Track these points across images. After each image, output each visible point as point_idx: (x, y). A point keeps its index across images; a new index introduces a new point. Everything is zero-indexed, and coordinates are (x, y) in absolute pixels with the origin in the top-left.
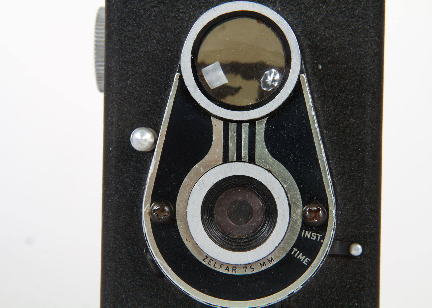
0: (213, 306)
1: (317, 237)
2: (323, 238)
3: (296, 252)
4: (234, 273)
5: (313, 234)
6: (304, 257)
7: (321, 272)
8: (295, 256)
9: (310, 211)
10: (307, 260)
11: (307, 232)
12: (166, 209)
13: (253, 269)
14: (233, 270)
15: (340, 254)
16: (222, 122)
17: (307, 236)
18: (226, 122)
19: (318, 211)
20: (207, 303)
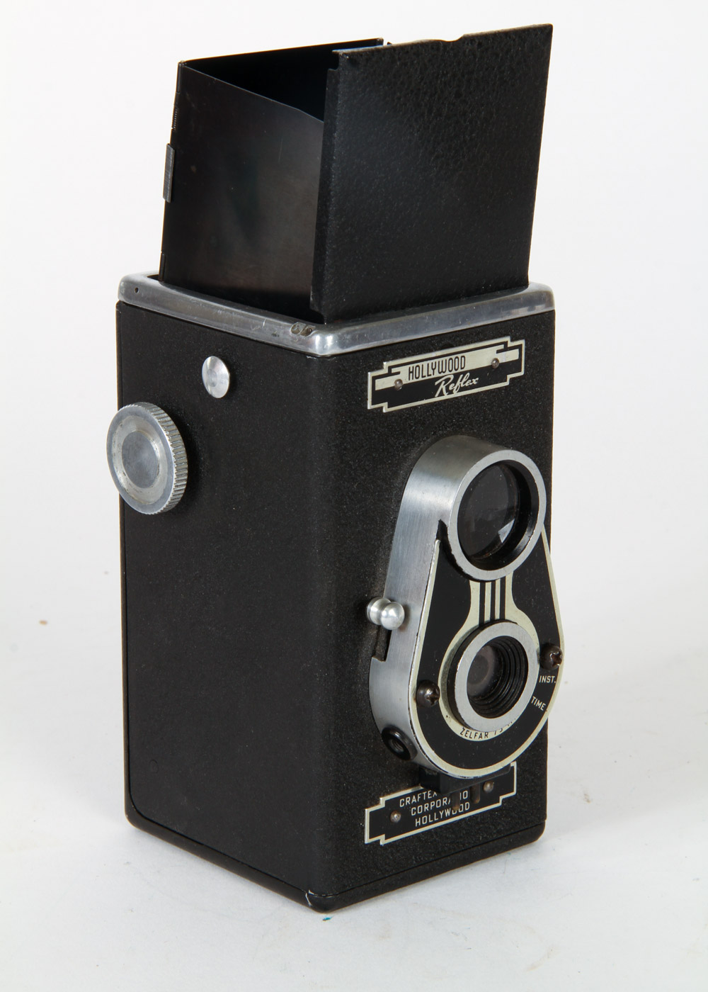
0: (467, 778)
1: (551, 679)
2: (555, 679)
3: (535, 700)
4: (486, 739)
5: (548, 676)
6: (541, 703)
8: (534, 704)
9: (553, 656)
10: (544, 706)
11: (544, 677)
13: (501, 730)
14: (485, 736)
16: (479, 584)
17: (543, 681)
18: (483, 583)
19: (559, 654)
20: (462, 776)
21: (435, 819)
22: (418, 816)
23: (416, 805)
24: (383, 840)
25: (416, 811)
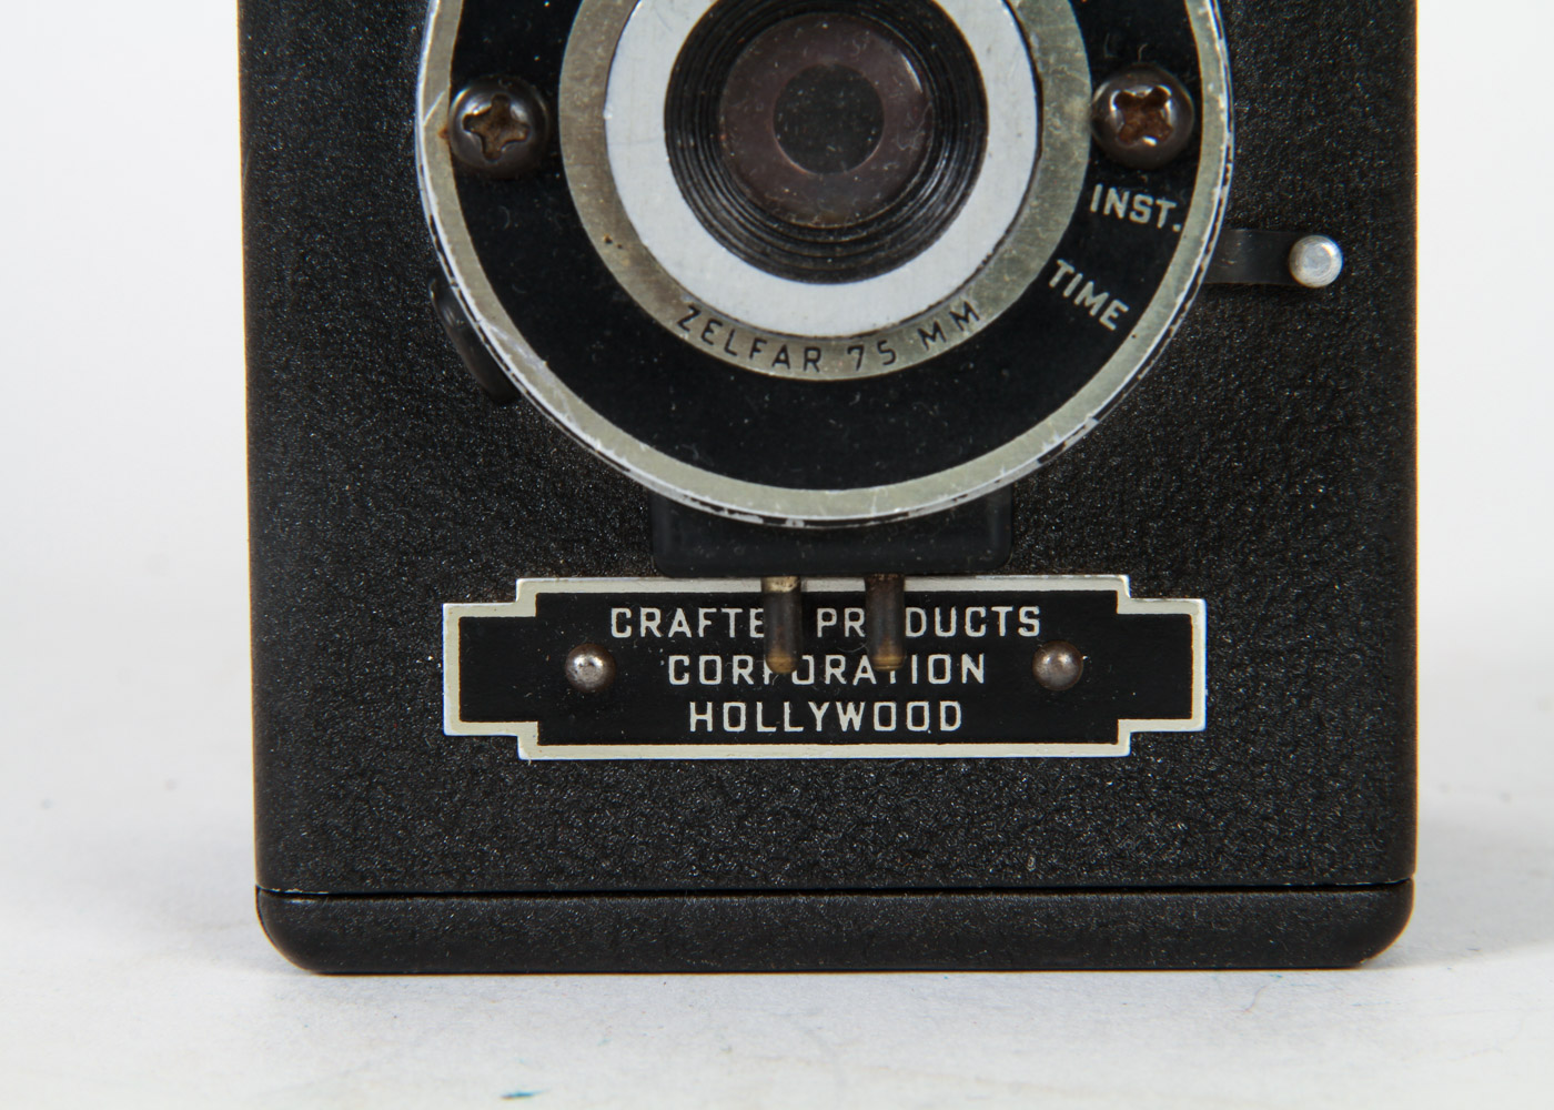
0: (725, 514)
1: (1156, 210)
2: (1179, 215)
3: (1067, 278)
4: (810, 375)
5: (1139, 197)
6: (1105, 295)
7: (1172, 358)
8: (1067, 293)
9: (1123, 101)
10: (1117, 310)
11: (1112, 193)
12: (518, 111)
13: (888, 356)
14: (807, 360)
15: (1251, 283)
17: (1113, 209)
19: (1157, 100)
20: (703, 503)
21: (788, 728)
22: (700, 695)
23: (692, 647)
24: (527, 740)
25: (693, 670)
